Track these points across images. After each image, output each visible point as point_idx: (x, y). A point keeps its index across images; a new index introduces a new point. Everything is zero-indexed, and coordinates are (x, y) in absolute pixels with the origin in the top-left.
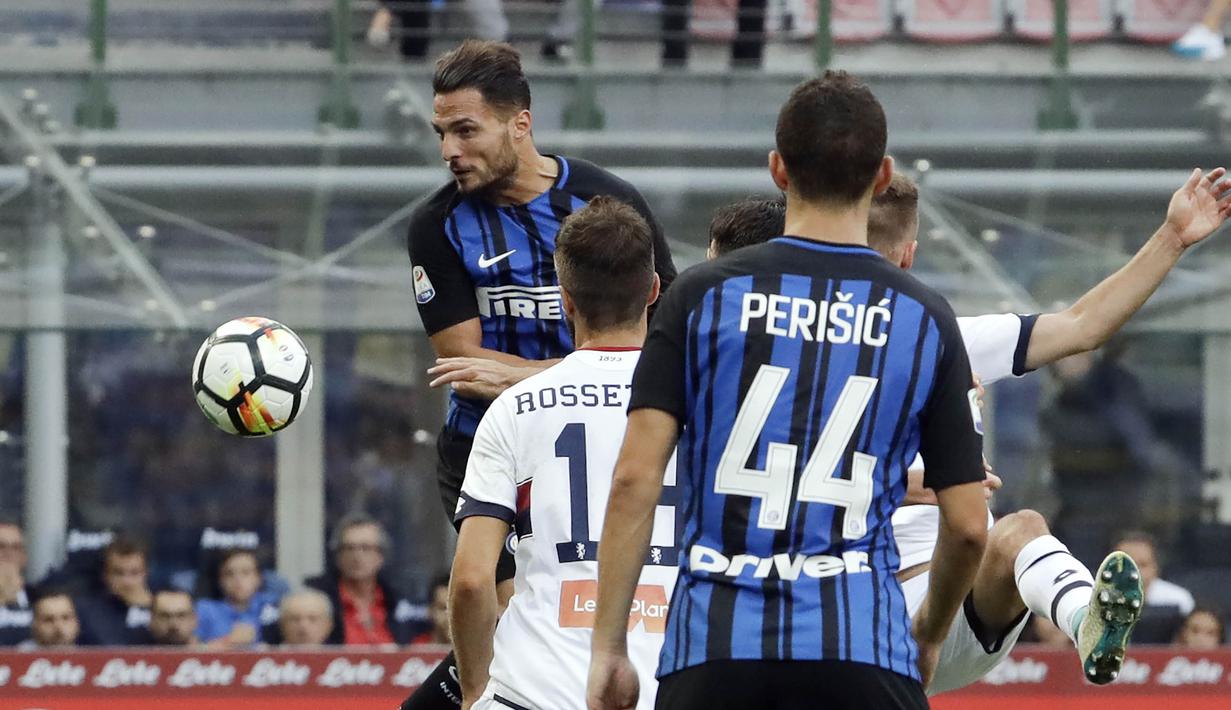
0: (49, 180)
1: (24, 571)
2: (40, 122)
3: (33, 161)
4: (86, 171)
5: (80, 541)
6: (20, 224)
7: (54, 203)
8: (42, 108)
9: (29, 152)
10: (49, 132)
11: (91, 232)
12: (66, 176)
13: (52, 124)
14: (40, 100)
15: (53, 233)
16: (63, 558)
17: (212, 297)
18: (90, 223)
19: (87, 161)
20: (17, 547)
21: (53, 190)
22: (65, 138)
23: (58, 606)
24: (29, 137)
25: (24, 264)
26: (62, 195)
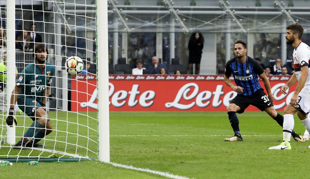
0: (285, 13)
1: (281, 65)
2: (283, 6)
3: (282, 11)
4: (290, 12)
5: (288, 61)
6: (281, 19)
7: (285, 16)
8: (284, 4)
9: (282, 10)
10: (285, 7)
11: (290, 20)
12: (287, 13)
13: (285, 6)
14: (283, 3)
15: (285, 20)
16: (286, 63)
17: (306, 29)
18: (290, 19)
19: (290, 11)
20: (280, 62)
21: (285, 15)
22: (287, 8)
23: (285, 68)
24: (282, 8)
25: (281, 24)
26: (286, 15)
